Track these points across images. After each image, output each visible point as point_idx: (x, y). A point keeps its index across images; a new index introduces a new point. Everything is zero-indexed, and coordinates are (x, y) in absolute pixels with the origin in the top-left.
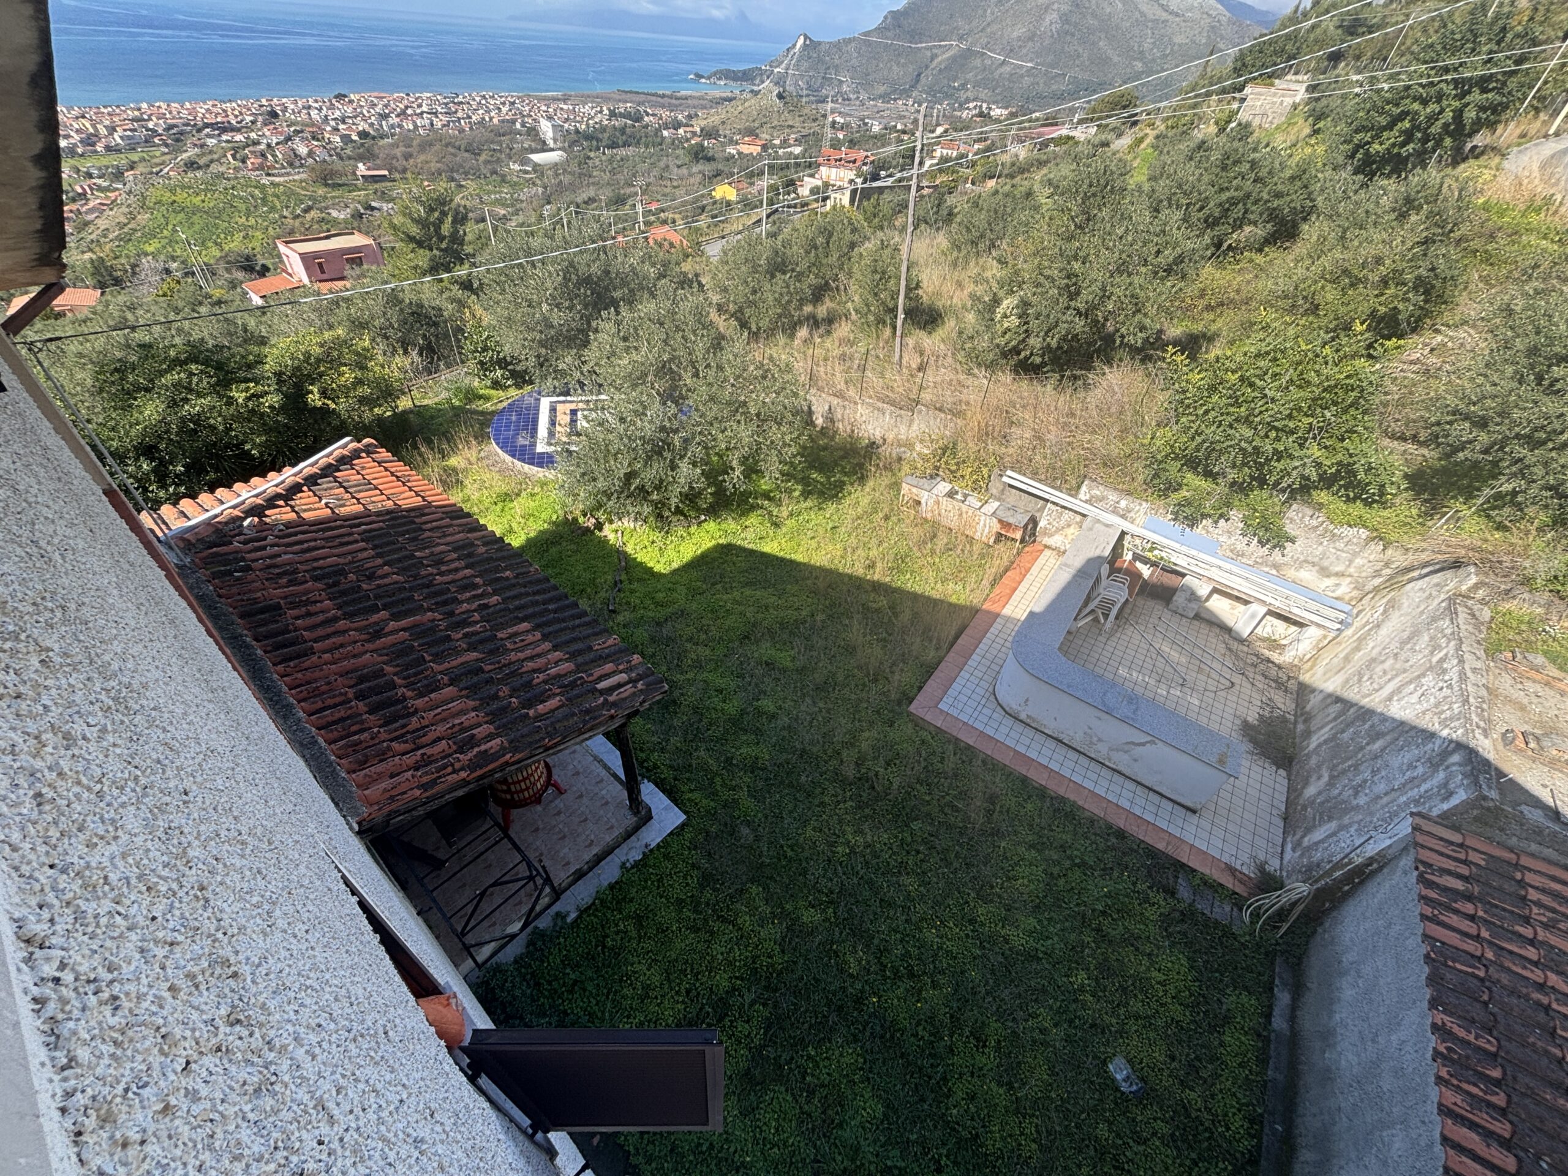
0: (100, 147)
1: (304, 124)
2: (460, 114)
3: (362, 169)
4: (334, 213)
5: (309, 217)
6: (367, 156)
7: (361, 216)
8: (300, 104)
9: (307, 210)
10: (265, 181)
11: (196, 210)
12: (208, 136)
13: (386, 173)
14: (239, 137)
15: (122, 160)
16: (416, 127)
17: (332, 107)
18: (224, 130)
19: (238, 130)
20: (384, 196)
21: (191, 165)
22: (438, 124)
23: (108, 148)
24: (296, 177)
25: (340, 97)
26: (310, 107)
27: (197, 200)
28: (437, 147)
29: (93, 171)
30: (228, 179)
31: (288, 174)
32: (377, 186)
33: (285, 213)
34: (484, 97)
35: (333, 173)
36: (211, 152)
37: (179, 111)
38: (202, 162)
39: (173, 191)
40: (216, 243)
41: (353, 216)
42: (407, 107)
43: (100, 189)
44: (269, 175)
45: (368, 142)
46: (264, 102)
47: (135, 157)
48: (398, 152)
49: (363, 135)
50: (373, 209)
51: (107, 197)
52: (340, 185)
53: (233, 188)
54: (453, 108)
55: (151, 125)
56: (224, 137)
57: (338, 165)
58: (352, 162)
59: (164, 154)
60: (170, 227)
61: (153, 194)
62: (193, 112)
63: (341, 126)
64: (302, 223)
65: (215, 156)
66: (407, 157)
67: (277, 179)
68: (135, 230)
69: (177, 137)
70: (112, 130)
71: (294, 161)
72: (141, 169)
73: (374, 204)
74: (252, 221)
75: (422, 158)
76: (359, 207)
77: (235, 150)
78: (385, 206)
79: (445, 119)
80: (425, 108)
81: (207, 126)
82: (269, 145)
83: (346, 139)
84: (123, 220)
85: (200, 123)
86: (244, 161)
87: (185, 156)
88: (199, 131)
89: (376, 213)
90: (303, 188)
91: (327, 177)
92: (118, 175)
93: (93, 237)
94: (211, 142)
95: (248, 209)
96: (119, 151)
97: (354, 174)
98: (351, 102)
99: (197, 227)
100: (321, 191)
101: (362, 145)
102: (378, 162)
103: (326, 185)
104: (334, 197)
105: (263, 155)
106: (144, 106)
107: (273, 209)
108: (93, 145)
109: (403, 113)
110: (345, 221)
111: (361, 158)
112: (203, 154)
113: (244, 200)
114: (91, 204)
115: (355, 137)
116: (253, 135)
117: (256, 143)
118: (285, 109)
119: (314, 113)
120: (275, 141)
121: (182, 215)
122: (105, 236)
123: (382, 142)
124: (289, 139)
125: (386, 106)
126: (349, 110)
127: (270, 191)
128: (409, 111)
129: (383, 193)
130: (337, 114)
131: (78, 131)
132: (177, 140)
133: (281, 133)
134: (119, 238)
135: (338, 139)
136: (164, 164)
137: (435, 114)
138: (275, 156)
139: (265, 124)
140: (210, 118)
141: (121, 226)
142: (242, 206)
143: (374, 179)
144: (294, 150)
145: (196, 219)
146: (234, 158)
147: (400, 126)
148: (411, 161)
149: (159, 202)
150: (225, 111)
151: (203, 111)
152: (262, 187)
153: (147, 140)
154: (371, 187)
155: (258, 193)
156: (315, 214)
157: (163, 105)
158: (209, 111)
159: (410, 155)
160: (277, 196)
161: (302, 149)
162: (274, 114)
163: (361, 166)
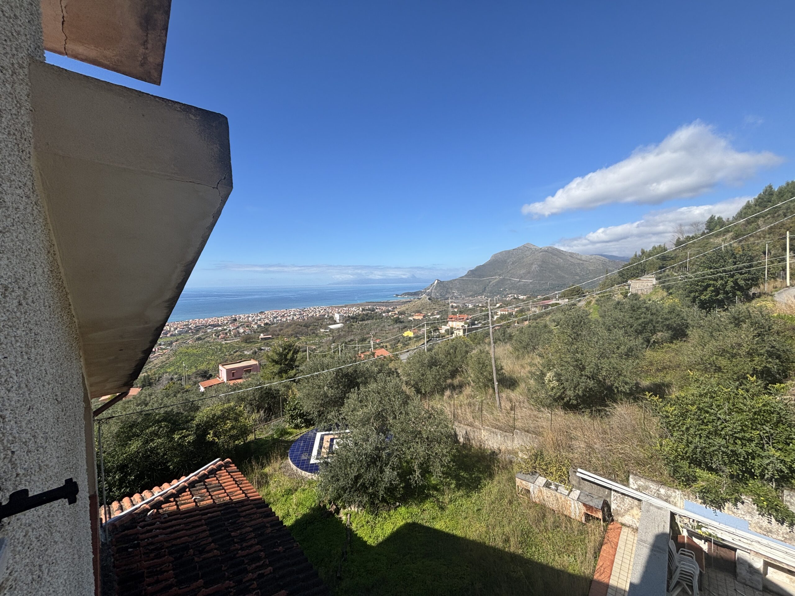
1: (245, 322)
2: (304, 315)
4: (246, 352)
5: (235, 354)
6: (265, 331)
7: (256, 353)
8: (246, 316)
9: (235, 352)
10: (223, 342)
11: (194, 354)
12: (209, 329)
13: (271, 336)
14: (220, 328)
15: (174, 339)
16: (287, 320)
17: (257, 316)
18: (215, 326)
19: (220, 326)
20: (267, 345)
21: (199, 339)
22: (295, 318)
23: (172, 335)
24: (236, 340)
25: (261, 313)
26: (249, 317)
27: (195, 351)
28: (293, 326)
29: (162, 343)
30: (210, 343)
31: (233, 340)
32: (266, 341)
33: (227, 354)
34: (315, 308)
35: (250, 338)
36: (208, 334)
38: (202, 338)
39: (188, 348)
40: (196, 367)
41: (253, 353)
43: (162, 349)
44: (225, 340)
45: (267, 326)
46: (233, 316)
47: (179, 337)
48: (277, 329)
49: (266, 324)
50: (261, 350)
51: (162, 352)
52: (251, 342)
53: (210, 346)
54: (302, 313)
55: (190, 326)
56: (214, 329)
57: (253, 335)
58: (259, 334)
59: (190, 336)
60: (181, 362)
61: (180, 350)
62: (207, 322)
63: (259, 322)
64: (232, 358)
66: (280, 330)
67: (228, 342)
68: (167, 363)
69: (198, 329)
71: (237, 334)
72: (180, 341)
73: (262, 348)
74: (213, 358)
75: (287, 330)
76: (256, 349)
77: (217, 333)
78: (267, 348)
79: (298, 316)
80: (292, 314)
81: (210, 325)
82: (230, 330)
83: (259, 326)
84: (164, 360)
85: (208, 325)
86: (218, 336)
87: (198, 336)
88: (206, 327)
89: (263, 351)
90: (237, 344)
91: (248, 340)
93: (150, 367)
94: (209, 331)
95: (213, 353)
96: (175, 336)
97: (258, 338)
98: (265, 314)
99: (191, 361)
100: (243, 345)
101: (265, 327)
102: (269, 333)
103: (246, 342)
104: (247, 347)
105: (226, 334)
106: (191, 320)
107: (222, 352)
108: (167, 334)
109: (283, 316)
110: (249, 355)
111: (262, 332)
112: (204, 335)
113: (213, 350)
114: (156, 355)
115: (262, 325)
116: (225, 327)
117: (226, 329)
118: (240, 318)
119: (250, 319)
120: (232, 328)
121: (187, 357)
122: (154, 367)
123: (272, 326)
124: (238, 327)
125: (277, 314)
126: (263, 316)
127: (224, 346)
128: (286, 315)
130: (259, 318)
132: (197, 331)
133: (236, 326)
134: (159, 367)
135: (256, 326)
136: (189, 339)
137: (295, 315)
138: (230, 334)
139: (231, 323)
140: (212, 323)
141: (162, 362)
142: (211, 352)
143: (265, 339)
144: (238, 331)
145: (192, 358)
146: (215, 335)
147: (281, 320)
148: (282, 332)
149: (181, 353)
150: (218, 320)
151: (210, 321)
152: (221, 345)
153: (187, 332)
154: (263, 342)
155: (219, 347)
156: (238, 353)
157: (197, 320)
158: (212, 321)
159: (282, 330)
160: (226, 348)
161: (241, 330)
162: (235, 320)
163: (262, 335)
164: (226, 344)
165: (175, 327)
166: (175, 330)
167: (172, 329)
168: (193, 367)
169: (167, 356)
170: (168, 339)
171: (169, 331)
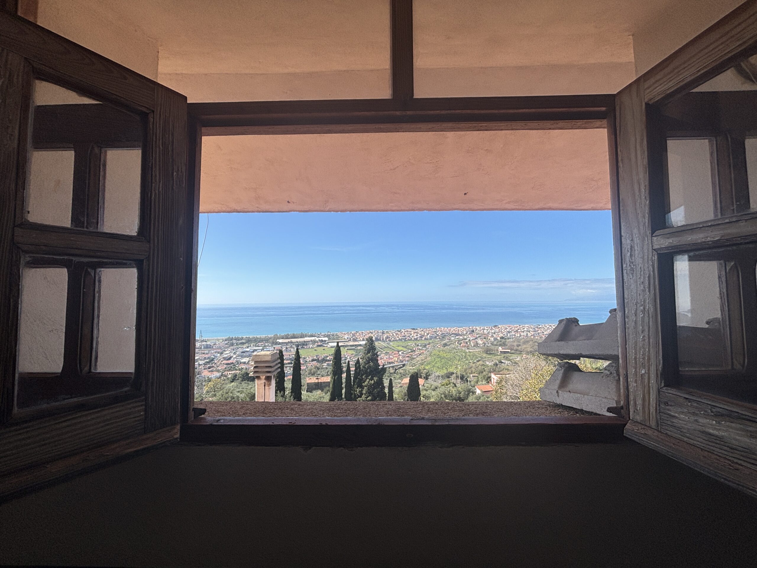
0: (423, 339)
1: (481, 334)
2: (539, 332)
3: (500, 349)
4: (487, 363)
5: (478, 363)
6: (503, 345)
7: (497, 365)
8: (481, 328)
9: (478, 361)
10: (467, 351)
11: (444, 358)
12: (452, 337)
13: (509, 351)
14: (461, 337)
15: (427, 342)
16: (521, 336)
17: (492, 329)
18: (457, 335)
19: (461, 335)
20: (507, 359)
21: (445, 345)
22: (529, 335)
23: (425, 339)
24: (477, 350)
25: (495, 326)
26: (484, 329)
27: (445, 355)
28: (531, 343)
29: (420, 345)
30: (456, 349)
31: (474, 349)
32: (505, 355)
33: (471, 361)
34: (551, 326)
35: (490, 350)
36: (452, 341)
37: (445, 330)
38: (448, 344)
39: (439, 352)
40: (446, 368)
41: (494, 365)
42: (518, 329)
43: (420, 349)
44: (468, 349)
45: (503, 340)
46: (471, 328)
47: (431, 341)
48: (515, 344)
49: (502, 338)
50: (502, 363)
51: (420, 352)
52: (491, 354)
53: (457, 352)
54: (537, 329)
55: (438, 333)
56: (457, 337)
57: (493, 347)
58: (497, 347)
59: (438, 341)
60: (435, 362)
61: (434, 352)
62: (450, 330)
63: (494, 335)
64: (476, 365)
65: (452, 342)
66: (518, 346)
67: (471, 351)
68: (425, 362)
69: (444, 336)
70: (428, 334)
71: (476, 345)
72: (432, 345)
73: (503, 361)
74: (459, 363)
75: (525, 346)
76: (497, 362)
77: (459, 341)
78: (507, 362)
79: (533, 333)
80: (525, 330)
81: (453, 334)
82: (469, 340)
83: (495, 339)
84: (423, 358)
85: (451, 333)
86: (460, 344)
87: (444, 342)
88: (450, 335)
89: (503, 364)
90: (479, 354)
91: (488, 351)
92: (425, 346)
93: (414, 362)
94: (453, 338)
95: (459, 359)
96: (428, 340)
97: (498, 350)
98: (499, 328)
99: (442, 363)
100: (485, 355)
101: (501, 341)
102: (507, 347)
103: (487, 353)
104: (488, 358)
105: (467, 343)
106: (438, 328)
107: (467, 360)
108: (422, 338)
109: (517, 331)
110: (491, 366)
111: (500, 345)
112: (449, 342)
113: (459, 356)
114: (416, 353)
115: (499, 338)
116: (465, 337)
117: (466, 339)
118: (477, 329)
119: (485, 331)
120: (472, 338)
121: (440, 359)
122: (417, 363)
123: (508, 340)
124: (476, 338)
125: (511, 329)
126: (497, 330)
127: (468, 354)
128: (519, 331)
129: (507, 357)
130: (493, 331)
131: (420, 334)
132: (443, 337)
133: (474, 337)
134: (420, 364)
135: (493, 339)
136: (438, 344)
137: (529, 332)
138: (470, 343)
139: (470, 334)
140: (454, 332)
141: (422, 360)
142: (458, 358)
143: (505, 352)
144: (477, 342)
145: (443, 360)
146: (458, 343)
147: (515, 335)
148: (520, 347)
149: (435, 355)
150: (459, 330)
151: (453, 330)
152: (466, 353)
153: (435, 337)
154: (503, 355)
155: (464, 354)
156: (481, 362)
157: (443, 328)
158: (454, 330)
159: (520, 345)
160: (470, 356)
161: (480, 342)
162: (473, 331)
163: (500, 348)
164: (469, 352)
165: (427, 332)
166: (427, 335)
167: (426, 334)
168: (444, 368)
169: (425, 356)
170: (423, 342)
171: (424, 335)
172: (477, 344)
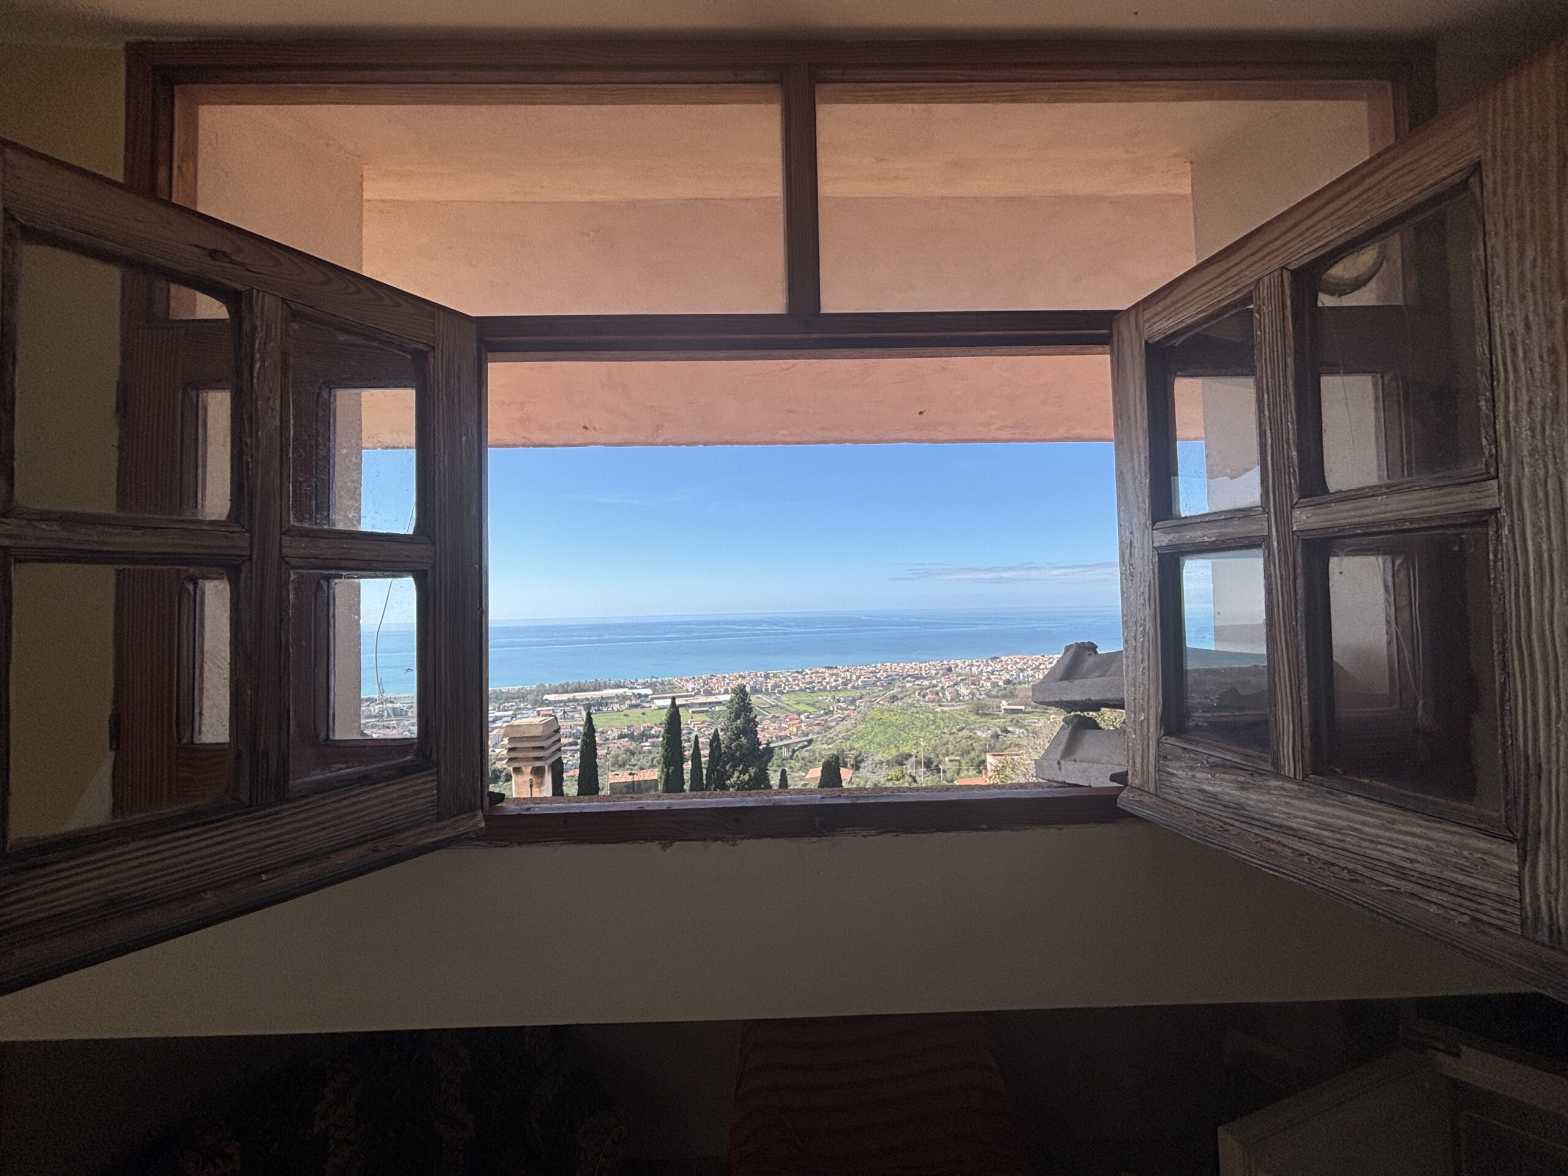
0: (849, 687)
1: (966, 675)
3: (1004, 704)
4: (979, 733)
5: (960, 734)
6: (1011, 696)
7: (997, 736)
8: (967, 664)
9: (960, 730)
10: (938, 709)
11: (892, 724)
12: (908, 682)
13: (1023, 707)
14: (926, 683)
15: (858, 693)
17: (987, 665)
18: (918, 678)
19: (926, 678)
20: (1018, 724)
21: (894, 699)
23: (853, 687)
24: (957, 708)
25: (994, 659)
26: (972, 665)
27: (893, 719)
29: (842, 699)
30: (916, 707)
31: (952, 706)
32: (1014, 716)
33: (945, 731)
35: (983, 707)
36: (907, 690)
37: (894, 668)
38: (899, 696)
39: (882, 713)
40: (896, 746)
41: (992, 736)
42: (1040, 664)
43: (842, 709)
44: (940, 706)
45: (1010, 687)
46: (945, 662)
47: (864, 692)
49: (1008, 682)
50: (1007, 732)
51: (843, 714)
52: (987, 714)
53: (917, 713)
55: (878, 675)
56: (917, 683)
57: (989, 701)
58: (998, 700)
59: (880, 691)
60: (873, 733)
61: (871, 713)
62: (903, 668)
63: (992, 677)
64: (955, 738)
65: (908, 693)
67: (945, 709)
68: (853, 734)
69: (890, 682)
70: (859, 677)
71: (957, 697)
72: (866, 698)
73: (1009, 729)
74: (923, 734)
76: (998, 730)
77: (921, 690)
78: (1017, 731)
81: (909, 676)
82: (942, 688)
83: (995, 685)
84: (850, 727)
85: (905, 675)
86: (924, 697)
87: (892, 692)
88: (904, 679)
89: (1009, 735)
90: (961, 715)
91: (980, 710)
92: (853, 702)
93: (831, 736)
94: (909, 685)
95: (922, 726)
96: (858, 689)
97: (999, 707)
98: (1001, 661)
99: (888, 735)
100: (973, 718)
101: (1005, 689)
102: (1018, 700)
103: (977, 714)
104: (980, 722)
105: (937, 694)
106: (879, 665)
107: (938, 727)
108: (847, 685)
109: (1037, 667)
110: (985, 739)
111: (1004, 697)
112: (902, 692)
113: (922, 721)
114: (834, 717)
115: (1001, 683)
116: (934, 682)
117: (934, 686)
118: (957, 666)
119: (974, 669)
120: (947, 684)
121: (883, 727)
122: (837, 736)
123: (1019, 687)
124: (956, 684)
125: (1025, 664)
126: (998, 666)
127: (939, 716)
128: (1042, 667)
129: (1018, 721)
130: (990, 669)
131: (843, 678)
132: (889, 684)
133: (952, 681)
134: (843, 738)
135: (989, 684)
136: (878, 696)
138: (944, 694)
139: (943, 675)
140: (911, 672)
141: (848, 730)
142: (919, 724)
143: (1013, 711)
144: (957, 691)
145: (889, 730)
146: (919, 694)
147: (1033, 676)
149: (872, 719)
150: (921, 668)
151: (909, 668)
152: (935, 713)
153: (874, 684)
154: (1010, 717)
155: (931, 717)
156: (965, 733)
157: (889, 665)
158: (912, 668)
160: (943, 720)
161: (963, 690)
162: (950, 670)
163: (1004, 702)
164: (943, 712)
165: (858, 674)
166: (857, 680)
167: (854, 677)
168: (892, 746)
169: (853, 721)
170: (848, 694)
171: (850, 680)
172: (958, 695)
